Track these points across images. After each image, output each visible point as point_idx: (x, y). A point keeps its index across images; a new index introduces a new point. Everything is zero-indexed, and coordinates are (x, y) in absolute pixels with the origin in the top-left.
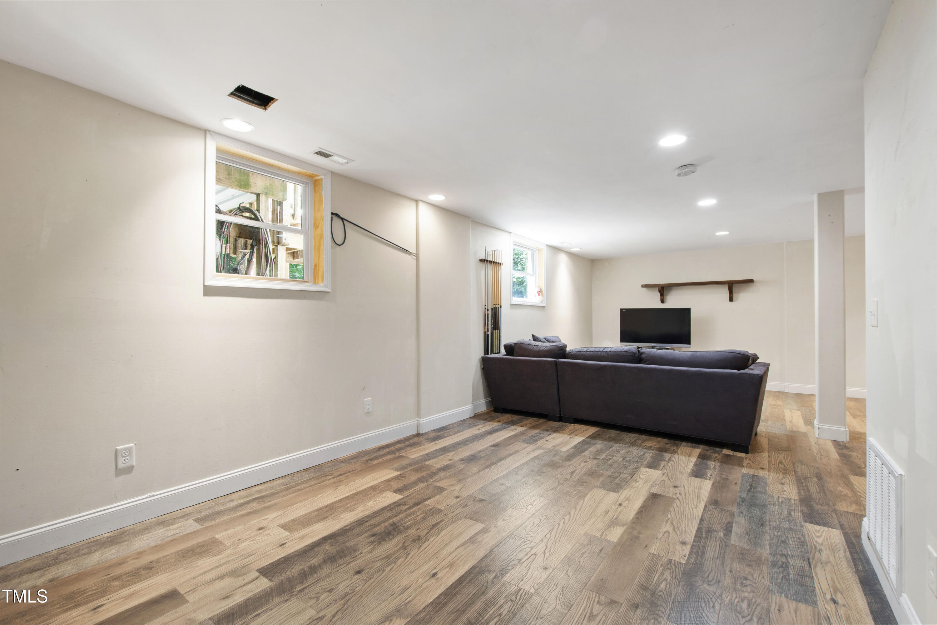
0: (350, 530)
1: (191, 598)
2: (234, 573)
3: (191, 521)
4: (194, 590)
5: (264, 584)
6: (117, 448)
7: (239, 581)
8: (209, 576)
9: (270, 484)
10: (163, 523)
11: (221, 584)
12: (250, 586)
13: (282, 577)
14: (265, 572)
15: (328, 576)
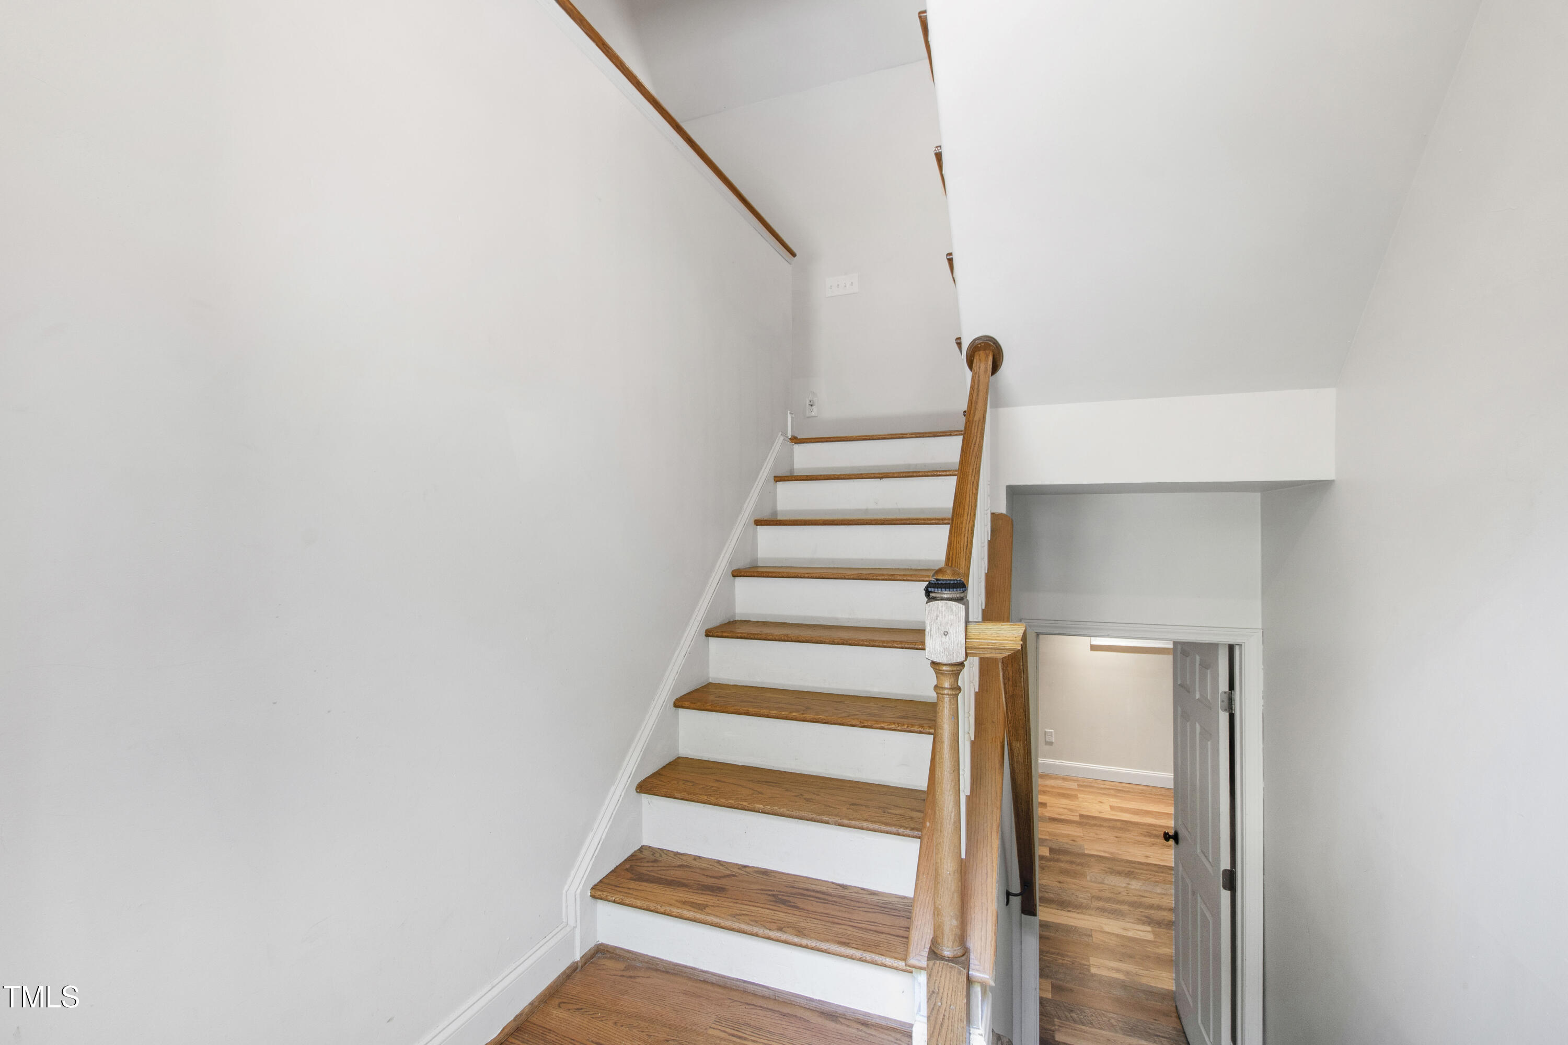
0: (1141, 825)
1: (1048, 808)
2: (1070, 810)
3: (1076, 784)
4: (1052, 807)
5: (1077, 819)
6: (1046, 730)
7: (1069, 813)
8: (1061, 806)
9: (1134, 786)
10: (1064, 779)
11: (1062, 810)
12: (1071, 817)
13: (1082, 820)
14: (1081, 816)
15: (1103, 831)
